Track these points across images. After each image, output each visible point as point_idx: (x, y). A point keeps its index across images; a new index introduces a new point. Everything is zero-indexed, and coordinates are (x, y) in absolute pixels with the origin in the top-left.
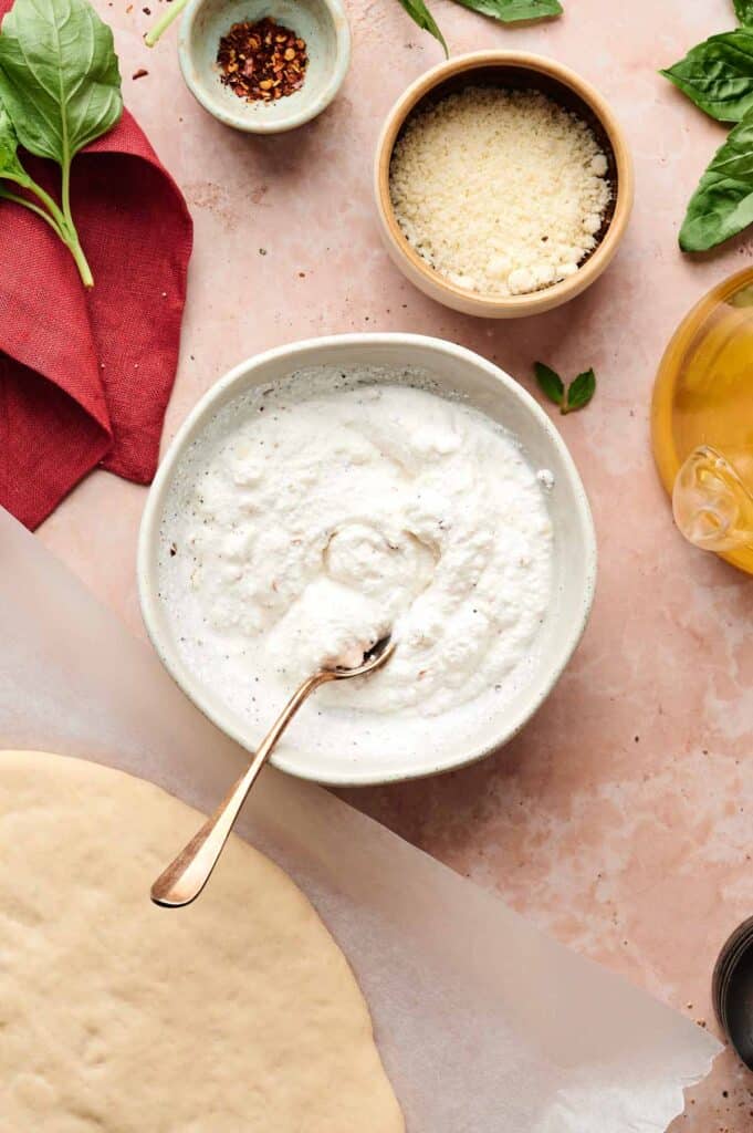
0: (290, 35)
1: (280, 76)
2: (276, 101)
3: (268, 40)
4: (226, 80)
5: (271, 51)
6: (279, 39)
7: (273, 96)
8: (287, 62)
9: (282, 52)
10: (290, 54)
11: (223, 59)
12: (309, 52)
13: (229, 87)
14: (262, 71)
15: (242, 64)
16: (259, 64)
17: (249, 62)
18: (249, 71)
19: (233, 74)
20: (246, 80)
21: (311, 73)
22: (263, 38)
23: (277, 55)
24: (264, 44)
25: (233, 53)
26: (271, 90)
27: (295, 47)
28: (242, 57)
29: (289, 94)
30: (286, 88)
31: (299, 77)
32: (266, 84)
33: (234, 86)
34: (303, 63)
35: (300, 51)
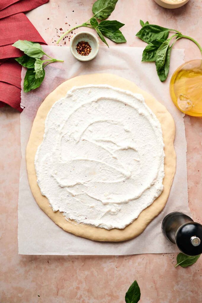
0: (90, 47)
1: (85, 52)
2: (83, 56)
3: (86, 46)
4: (77, 49)
5: (86, 48)
6: (88, 46)
7: (83, 55)
8: (87, 51)
9: (87, 49)
10: (88, 49)
11: (78, 46)
12: (92, 51)
13: (76, 50)
14: (83, 50)
15: (80, 47)
16: (83, 49)
17: (82, 48)
18: (81, 49)
19: (78, 48)
20: (80, 51)
21: (90, 54)
22: (85, 45)
23: (86, 49)
24: (85, 46)
25: (80, 45)
26: (83, 54)
27: (90, 49)
28: (81, 46)
29: (85, 56)
30: (85, 55)
31: (88, 54)
32: (82, 52)
33: (77, 50)
34: (90, 52)
35: (90, 50)
